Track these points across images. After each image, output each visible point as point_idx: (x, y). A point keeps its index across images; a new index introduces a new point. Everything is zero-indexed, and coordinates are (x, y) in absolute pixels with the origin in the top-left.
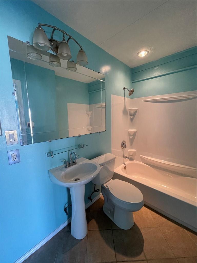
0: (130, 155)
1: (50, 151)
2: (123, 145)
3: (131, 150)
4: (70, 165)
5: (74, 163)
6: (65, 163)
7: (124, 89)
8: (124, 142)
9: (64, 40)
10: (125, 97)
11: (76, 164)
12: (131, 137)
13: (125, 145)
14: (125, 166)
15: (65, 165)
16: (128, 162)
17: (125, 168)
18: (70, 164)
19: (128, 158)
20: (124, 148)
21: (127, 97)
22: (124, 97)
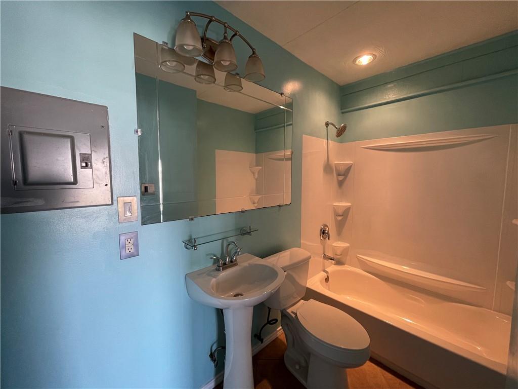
0: (336, 255)
1: (191, 236)
2: (323, 233)
3: (338, 244)
4: (225, 266)
5: (233, 263)
6: (216, 261)
7: (327, 124)
8: (324, 227)
9: (225, 38)
10: (327, 139)
11: (236, 265)
12: (339, 218)
13: (328, 233)
14: (327, 276)
15: (215, 267)
16: (332, 268)
17: (327, 279)
18: (225, 264)
19: (333, 260)
20: (325, 238)
21: (331, 140)
22: (326, 141)
